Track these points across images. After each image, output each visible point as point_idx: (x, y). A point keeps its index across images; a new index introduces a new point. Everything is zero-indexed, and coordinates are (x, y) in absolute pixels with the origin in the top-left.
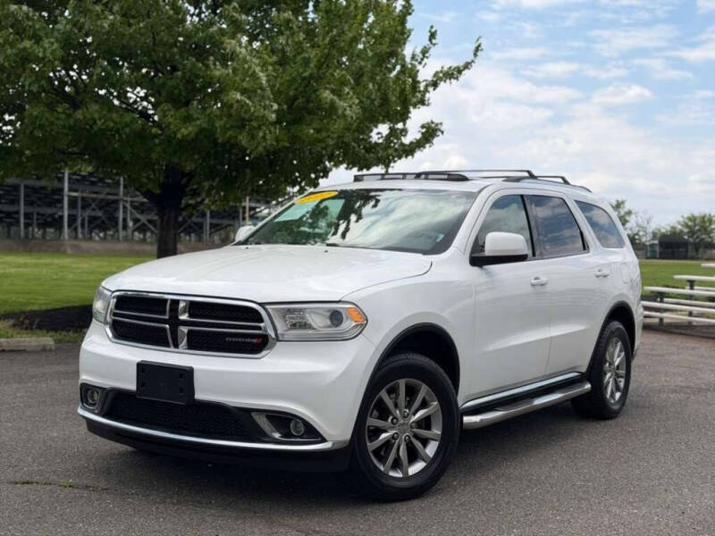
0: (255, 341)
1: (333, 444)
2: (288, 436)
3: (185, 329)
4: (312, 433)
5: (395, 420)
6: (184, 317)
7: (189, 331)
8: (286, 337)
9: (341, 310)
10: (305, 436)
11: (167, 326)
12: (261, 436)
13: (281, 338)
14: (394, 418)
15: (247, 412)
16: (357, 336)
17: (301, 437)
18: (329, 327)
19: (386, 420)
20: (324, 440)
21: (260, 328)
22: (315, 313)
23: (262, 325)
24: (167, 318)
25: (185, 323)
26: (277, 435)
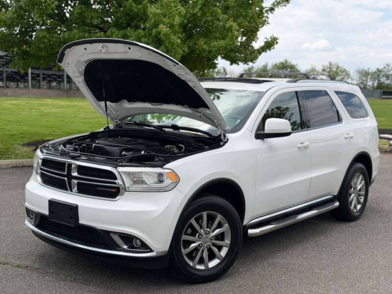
0: (113, 190)
1: (157, 253)
2: (132, 248)
3: (76, 181)
4: (145, 247)
5: (200, 236)
6: (75, 174)
7: (78, 183)
8: (131, 189)
9: (164, 173)
10: (141, 248)
11: (66, 179)
12: (116, 247)
13: (127, 190)
14: (200, 234)
15: (108, 233)
16: (173, 189)
17: (139, 248)
18: (158, 183)
19: (195, 236)
20: (152, 251)
21: (115, 183)
22: (147, 174)
23: (116, 181)
24: (66, 174)
25: (75, 178)
26: (125, 247)
